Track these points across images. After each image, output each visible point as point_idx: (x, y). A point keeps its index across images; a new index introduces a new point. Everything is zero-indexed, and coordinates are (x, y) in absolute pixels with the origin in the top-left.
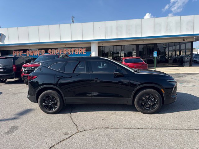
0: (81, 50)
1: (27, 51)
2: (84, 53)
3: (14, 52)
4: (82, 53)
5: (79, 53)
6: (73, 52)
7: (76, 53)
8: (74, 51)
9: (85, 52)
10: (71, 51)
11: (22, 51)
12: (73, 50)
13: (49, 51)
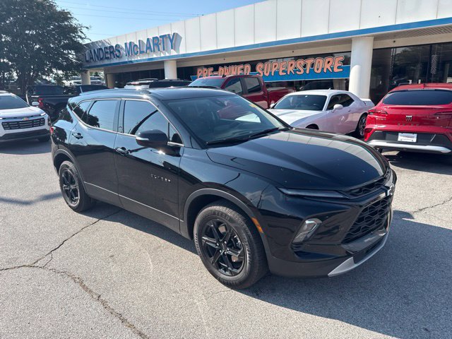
0: (329, 62)
1: (220, 68)
2: (336, 70)
3: (199, 70)
4: (332, 69)
5: (323, 69)
6: (308, 67)
7: (316, 71)
8: (313, 65)
9: (339, 67)
10: (305, 66)
11: (212, 69)
12: (309, 62)
13: (259, 67)
